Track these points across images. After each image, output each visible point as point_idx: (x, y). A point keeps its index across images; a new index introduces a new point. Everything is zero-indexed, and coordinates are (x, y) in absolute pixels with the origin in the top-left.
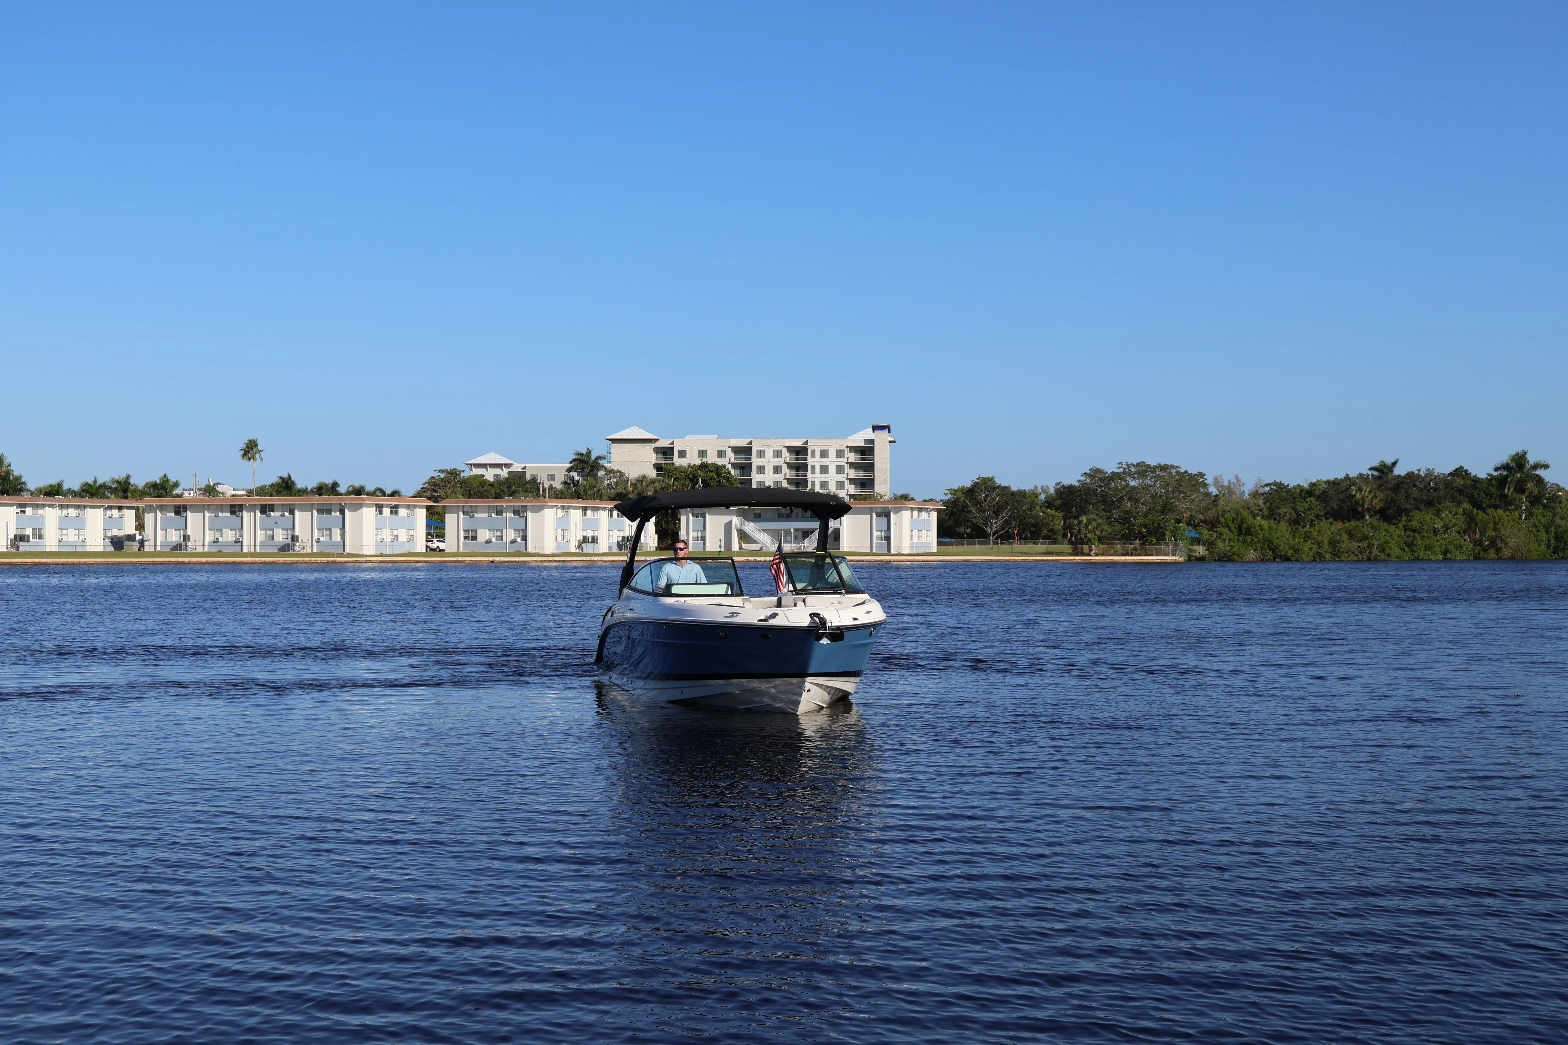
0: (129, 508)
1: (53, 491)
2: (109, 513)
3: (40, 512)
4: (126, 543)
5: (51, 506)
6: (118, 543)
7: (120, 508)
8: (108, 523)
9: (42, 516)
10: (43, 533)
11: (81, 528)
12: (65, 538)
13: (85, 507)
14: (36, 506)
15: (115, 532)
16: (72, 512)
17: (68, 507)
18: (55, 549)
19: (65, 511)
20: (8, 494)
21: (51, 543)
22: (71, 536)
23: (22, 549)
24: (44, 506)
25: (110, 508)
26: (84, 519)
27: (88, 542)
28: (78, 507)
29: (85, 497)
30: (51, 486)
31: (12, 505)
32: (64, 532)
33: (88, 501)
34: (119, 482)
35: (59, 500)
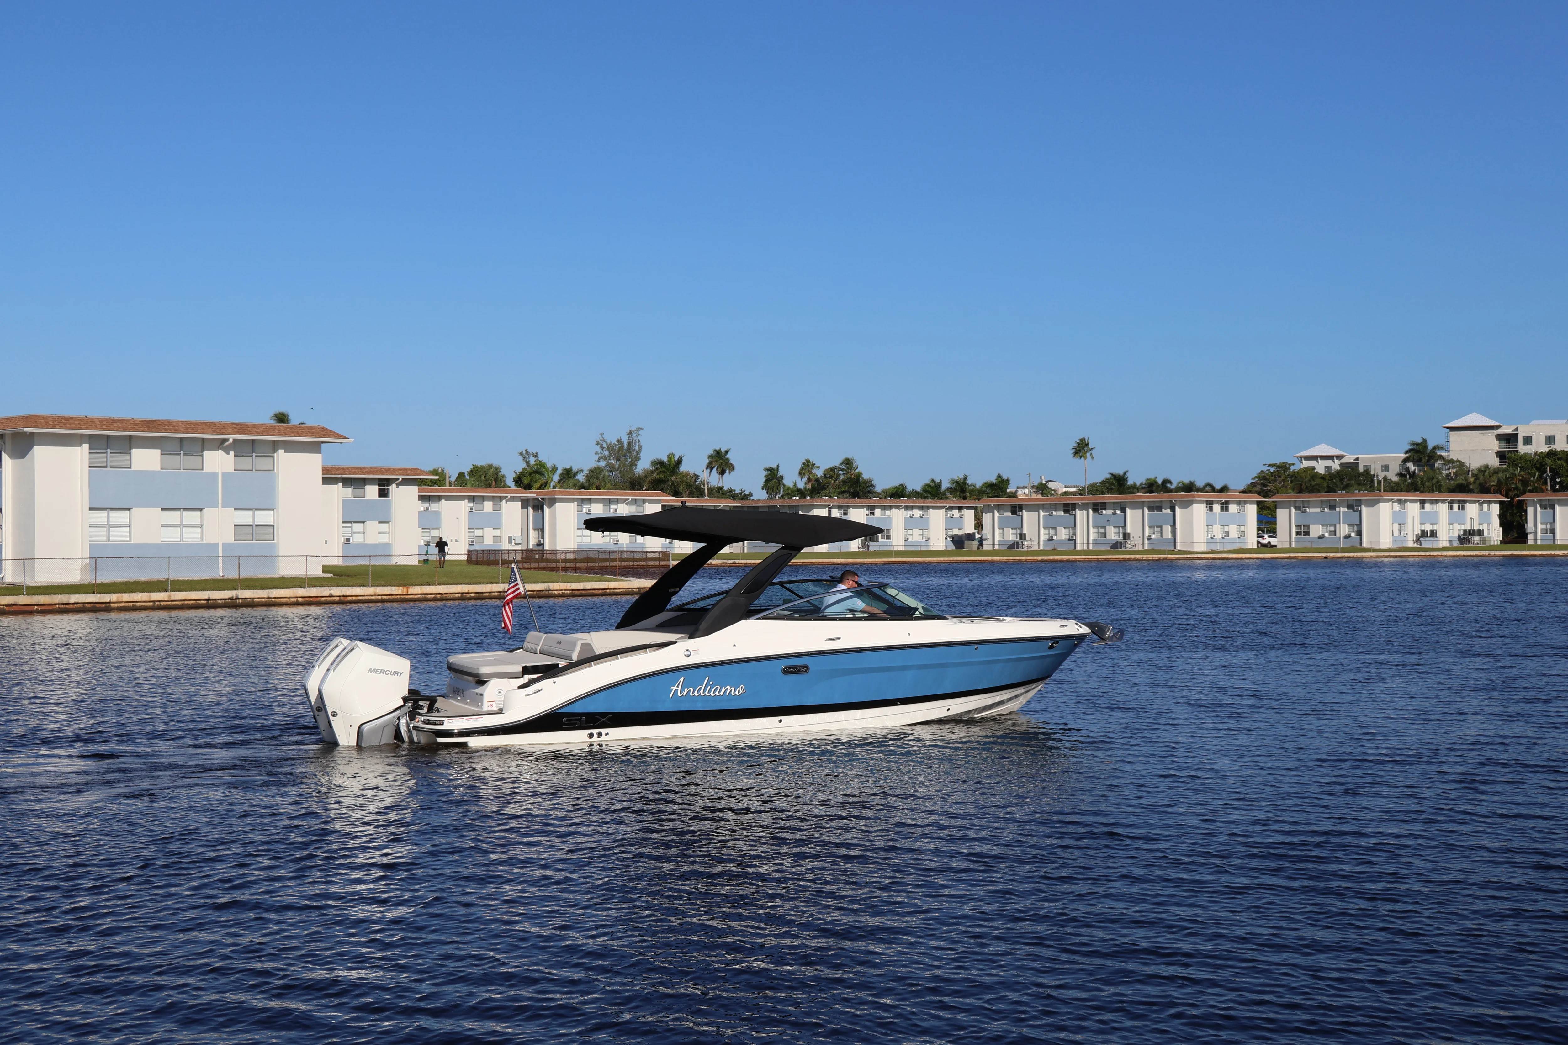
0: (968, 508)
1: (898, 493)
2: (950, 513)
3: (888, 513)
4: (966, 542)
5: (898, 507)
6: (959, 542)
7: (960, 509)
8: (950, 523)
9: (889, 517)
10: (891, 533)
11: (924, 528)
12: (910, 538)
13: (928, 508)
14: (884, 508)
15: (956, 531)
16: (917, 513)
17: (912, 508)
18: (901, 548)
19: (910, 512)
20: (859, 497)
21: (897, 542)
22: (916, 535)
23: (872, 549)
24: (891, 508)
25: (951, 508)
26: (927, 520)
27: (931, 542)
28: (921, 508)
29: (927, 497)
30: (896, 488)
31: (862, 507)
32: (910, 532)
33: (931, 502)
34: (957, 483)
35: (905, 502)
